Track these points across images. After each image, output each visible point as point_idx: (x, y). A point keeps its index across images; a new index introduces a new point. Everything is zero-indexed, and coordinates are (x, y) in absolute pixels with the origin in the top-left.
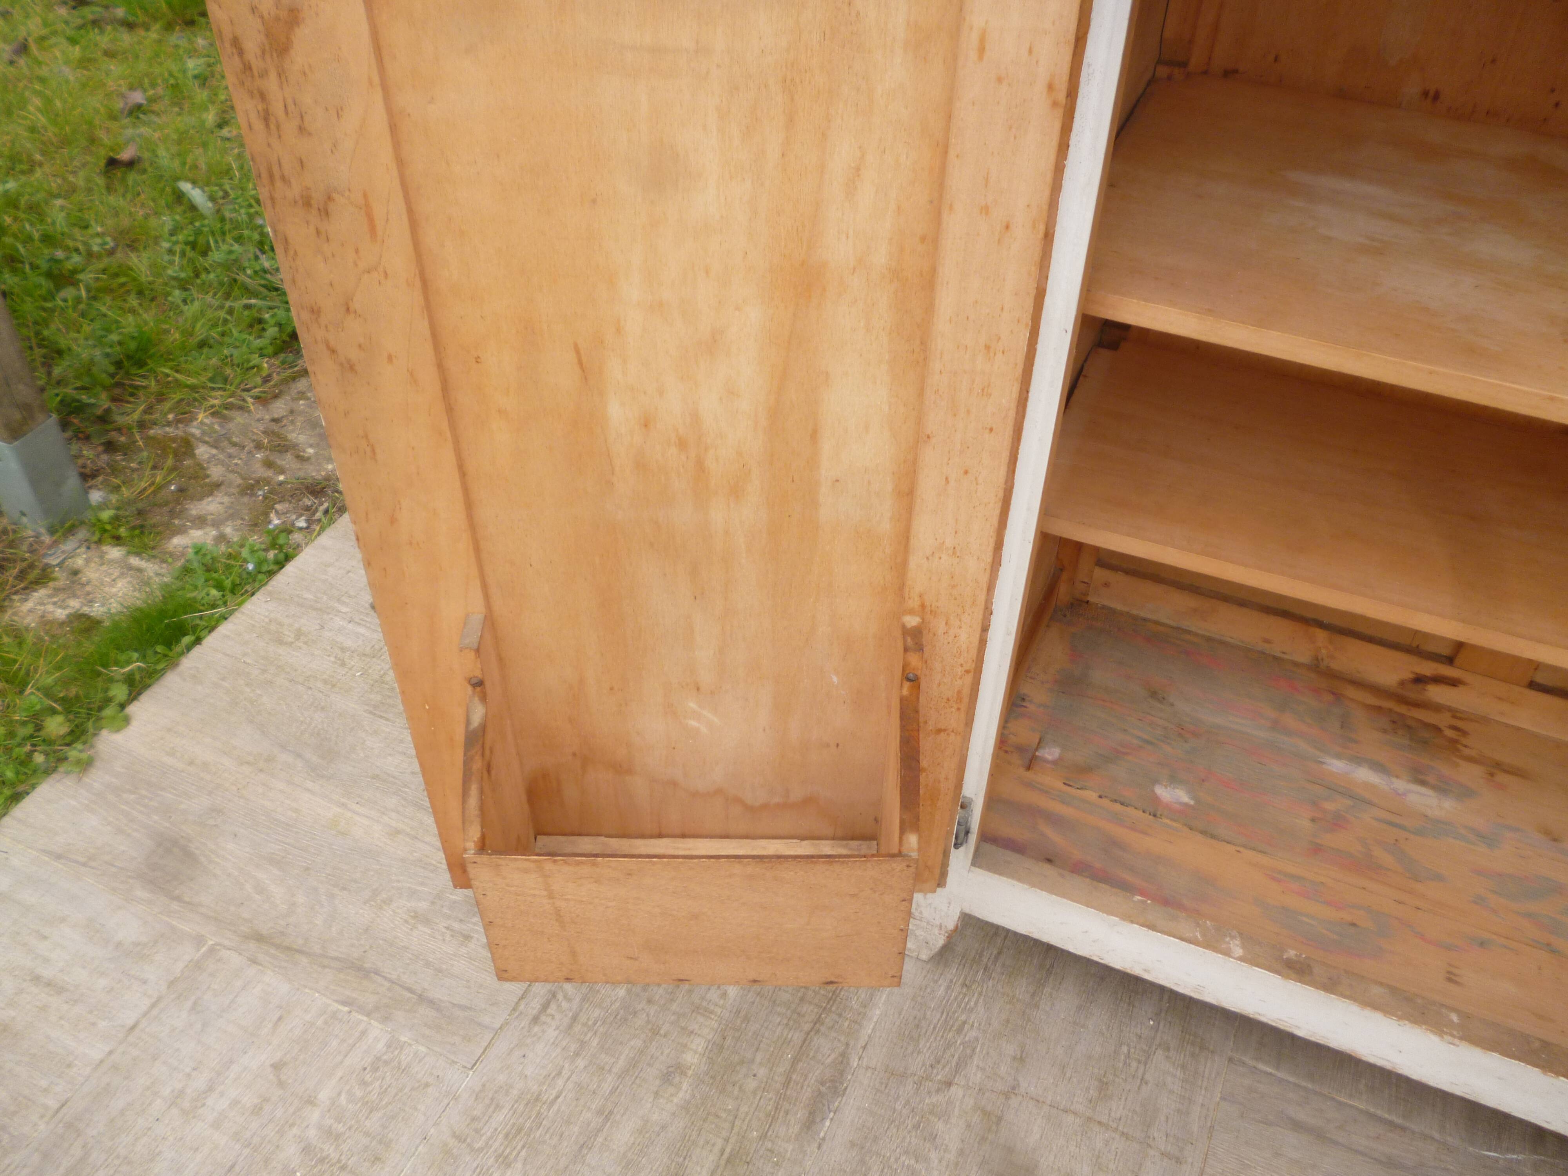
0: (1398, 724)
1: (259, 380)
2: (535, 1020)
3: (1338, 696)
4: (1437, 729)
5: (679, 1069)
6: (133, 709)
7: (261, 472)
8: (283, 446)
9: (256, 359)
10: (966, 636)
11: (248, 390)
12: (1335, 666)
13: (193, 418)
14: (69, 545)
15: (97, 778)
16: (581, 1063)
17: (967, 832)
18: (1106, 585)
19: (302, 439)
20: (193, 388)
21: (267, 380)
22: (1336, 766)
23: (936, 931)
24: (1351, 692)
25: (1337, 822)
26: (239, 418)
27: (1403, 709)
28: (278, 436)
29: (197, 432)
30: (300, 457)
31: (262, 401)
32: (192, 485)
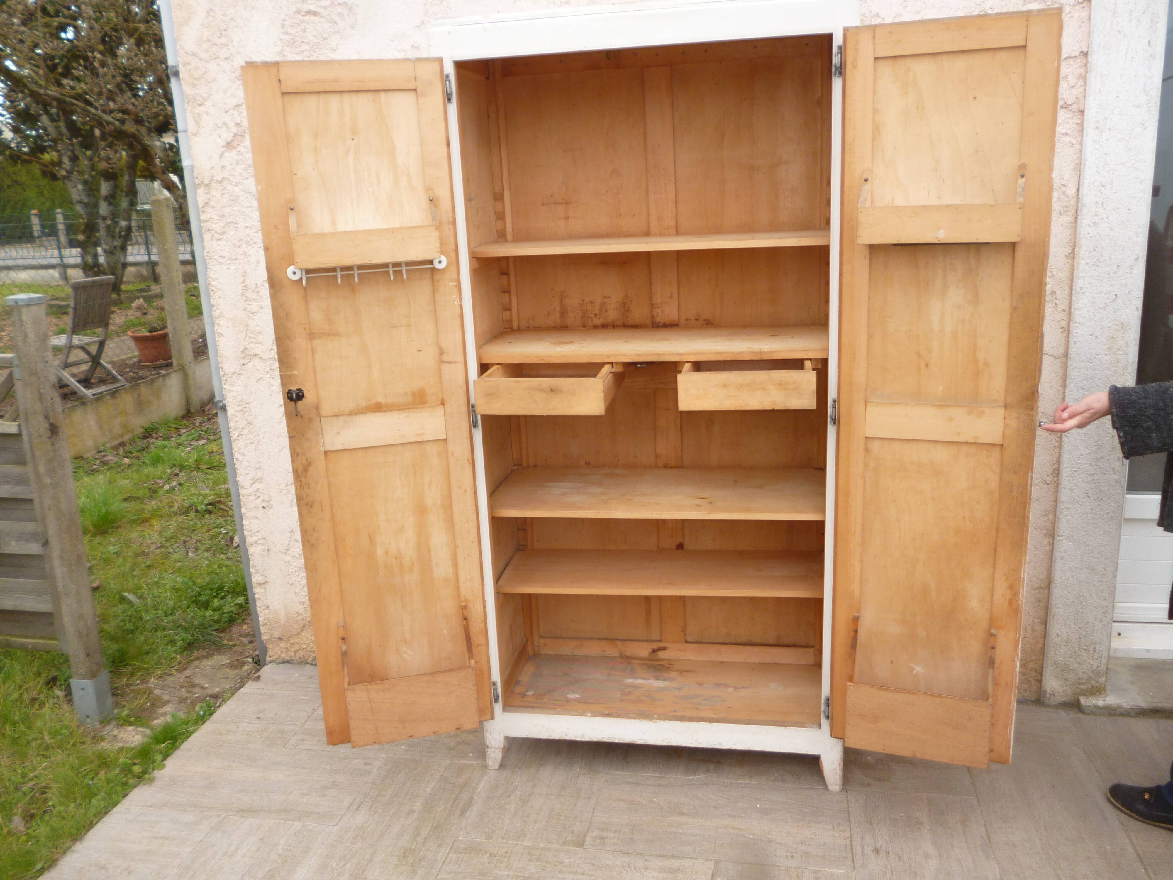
0: (650, 666)
1: (176, 663)
2: (357, 810)
3: (629, 663)
4: (663, 665)
5: (414, 811)
6: (165, 762)
7: (185, 695)
8: (194, 686)
9: (174, 655)
10: (480, 608)
11: (172, 667)
12: (627, 654)
13: (148, 681)
14: (109, 728)
15: (157, 784)
16: (376, 816)
17: (498, 697)
18: (545, 645)
19: (202, 682)
20: (147, 669)
21: (180, 663)
22: (629, 681)
23: (498, 750)
24: (634, 661)
25: (630, 693)
26: (170, 679)
27: (652, 662)
28: (191, 682)
29: (152, 686)
30: (203, 688)
31: (180, 671)
32: (156, 703)
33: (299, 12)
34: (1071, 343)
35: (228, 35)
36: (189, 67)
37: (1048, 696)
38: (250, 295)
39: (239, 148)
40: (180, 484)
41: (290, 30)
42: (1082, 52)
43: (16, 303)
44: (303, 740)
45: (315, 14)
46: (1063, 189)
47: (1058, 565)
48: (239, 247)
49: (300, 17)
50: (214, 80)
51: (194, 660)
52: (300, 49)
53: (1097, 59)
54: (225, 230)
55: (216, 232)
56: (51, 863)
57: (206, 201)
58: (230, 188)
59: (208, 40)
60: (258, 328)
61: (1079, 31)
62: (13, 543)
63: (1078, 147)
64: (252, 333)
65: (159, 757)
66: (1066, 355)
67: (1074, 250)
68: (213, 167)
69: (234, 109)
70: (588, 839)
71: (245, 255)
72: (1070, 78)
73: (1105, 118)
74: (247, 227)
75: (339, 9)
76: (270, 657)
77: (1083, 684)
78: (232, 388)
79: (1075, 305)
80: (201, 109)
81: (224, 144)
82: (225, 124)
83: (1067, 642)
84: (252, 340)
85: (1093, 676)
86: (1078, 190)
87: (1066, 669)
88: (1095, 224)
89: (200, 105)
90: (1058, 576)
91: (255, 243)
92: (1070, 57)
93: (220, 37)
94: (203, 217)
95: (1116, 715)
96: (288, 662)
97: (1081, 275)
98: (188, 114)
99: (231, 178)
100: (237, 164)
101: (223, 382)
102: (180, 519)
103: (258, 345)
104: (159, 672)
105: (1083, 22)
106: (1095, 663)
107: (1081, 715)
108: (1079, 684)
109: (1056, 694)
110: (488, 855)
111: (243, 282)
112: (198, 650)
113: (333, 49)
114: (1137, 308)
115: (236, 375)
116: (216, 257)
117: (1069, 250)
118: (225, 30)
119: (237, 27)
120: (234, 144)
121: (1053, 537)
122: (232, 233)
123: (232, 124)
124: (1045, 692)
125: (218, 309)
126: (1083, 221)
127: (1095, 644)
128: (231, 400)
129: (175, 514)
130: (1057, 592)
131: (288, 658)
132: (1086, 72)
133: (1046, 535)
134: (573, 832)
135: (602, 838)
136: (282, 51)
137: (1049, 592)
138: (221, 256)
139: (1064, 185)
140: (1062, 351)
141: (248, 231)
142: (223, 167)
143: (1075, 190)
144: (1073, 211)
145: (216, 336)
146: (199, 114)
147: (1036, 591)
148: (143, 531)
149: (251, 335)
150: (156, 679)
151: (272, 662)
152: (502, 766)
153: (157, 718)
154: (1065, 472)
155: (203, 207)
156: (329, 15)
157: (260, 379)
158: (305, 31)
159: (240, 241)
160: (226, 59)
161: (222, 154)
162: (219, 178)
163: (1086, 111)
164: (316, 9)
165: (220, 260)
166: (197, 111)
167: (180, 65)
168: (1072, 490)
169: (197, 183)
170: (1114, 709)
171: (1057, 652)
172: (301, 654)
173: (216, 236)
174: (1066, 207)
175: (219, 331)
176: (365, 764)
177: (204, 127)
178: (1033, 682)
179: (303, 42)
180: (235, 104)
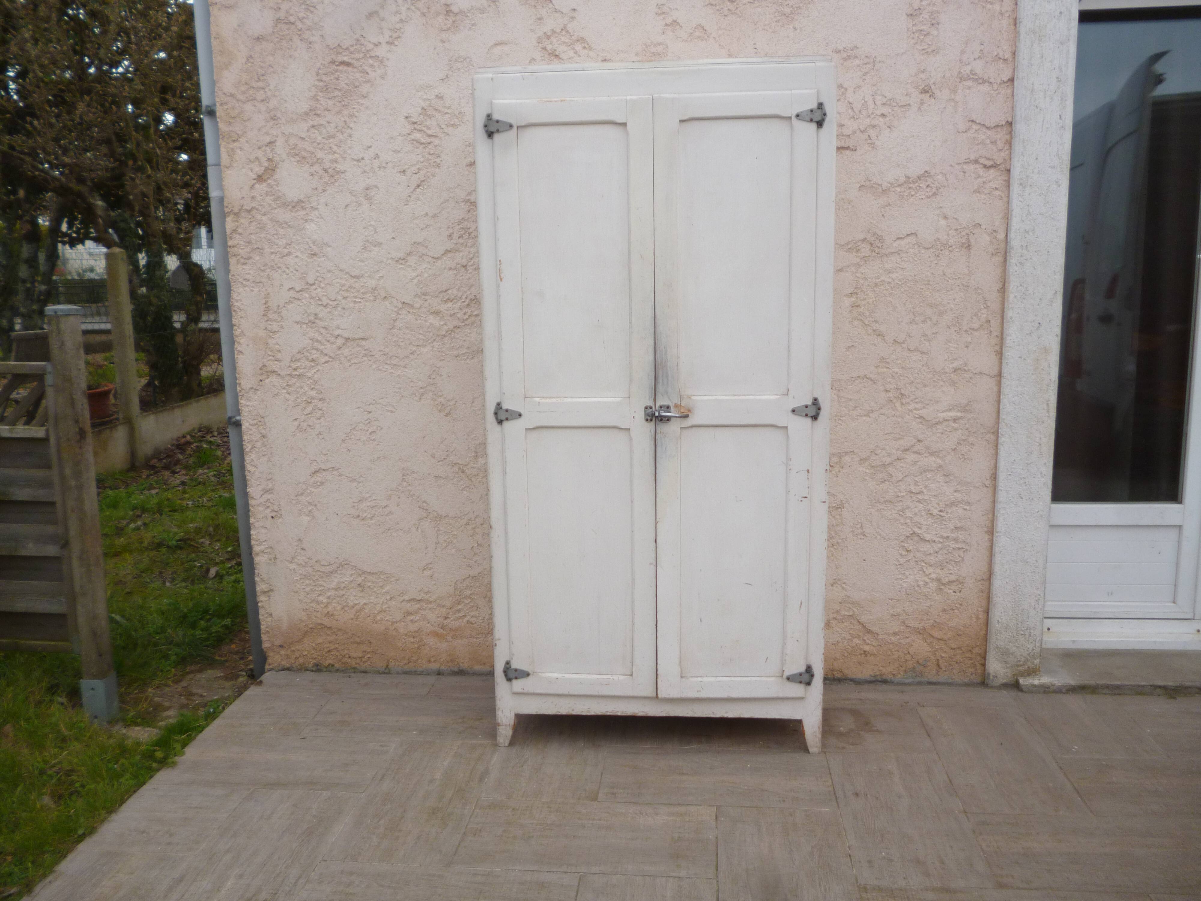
1: (172, 675)
2: (381, 780)
5: (435, 780)
6: (184, 750)
7: (186, 702)
8: (192, 694)
9: (168, 668)
11: (169, 678)
13: (146, 691)
14: (117, 727)
15: (180, 767)
19: (199, 691)
20: (144, 680)
21: (175, 675)
23: (508, 728)
26: (168, 689)
28: (189, 692)
29: (151, 694)
30: (201, 696)
31: (177, 682)
32: (158, 708)
33: (333, 62)
34: (1004, 364)
35: (265, 80)
36: (226, 107)
37: (991, 678)
38: (271, 316)
39: (269, 181)
40: (145, 524)
41: (324, 78)
42: (1007, 122)
43: (56, 312)
44: (317, 730)
45: (348, 64)
46: (995, 234)
47: (997, 558)
48: (264, 271)
49: (334, 67)
50: (249, 119)
51: (188, 673)
52: (332, 95)
53: (1020, 128)
54: (251, 255)
55: (242, 257)
56: (91, 831)
57: (234, 228)
58: (258, 217)
59: (246, 84)
60: (277, 346)
61: (1004, 105)
62: (30, 545)
63: (1005, 199)
64: (272, 351)
65: (178, 746)
66: (1000, 375)
67: (1004, 285)
68: (243, 198)
69: (266, 146)
70: (600, 795)
71: (269, 278)
72: (999, 143)
73: (1028, 176)
74: (272, 253)
75: (371, 62)
76: (270, 665)
77: (1021, 666)
78: (248, 403)
79: (1006, 332)
80: (235, 144)
81: (255, 177)
82: (257, 158)
83: (1006, 628)
84: (270, 358)
85: (1029, 658)
86: (1007, 236)
87: (1005, 653)
88: (1021, 263)
89: (234, 141)
90: (997, 569)
91: (279, 268)
92: (998, 126)
93: (257, 81)
94: (230, 243)
95: (1049, 692)
96: (288, 669)
97: (1010, 306)
98: (223, 149)
99: (260, 208)
100: (267, 195)
101: (240, 398)
102: (153, 553)
103: (276, 362)
104: (157, 683)
105: (1008, 98)
106: (1031, 647)
107: (1020, 694)
108: (1018, 666)
109: (999, 676)
110: (511, 809)
111: (265, 304)
112: (191, 664)
113: (363, 96)
114: (1057, 335)
115: (253, 390)
116: (241, 280)
117: (1000, 285)
118: (263, 75)
119: (274, 72)
120: (265, 177)
121: (993, 534)
122: (258, 258)
123: (264, 160)
124: (989, 674)
125: (239, 329)
126: (1012, 261)
127: (1030, 629)
128: (246, 414)
129: (147, 549)
130: (998, 583)
131: (288, 665)
132: (1011, 138)
133: (986, 532)
134: (585, 790)
135: (613, 794)
136: (316, 95)
137: (990, 584)
138: (245, 279)
139: (995, 231)
140: (995, 371)
141: (273, 256)
142: (253, 198)
143: (1004, 235)
144: (1003, 253)
145: (236, 353)
146: (232, 149)
147: (979, 583)
148: (116, 563)
149: (270, 353)
150: (154, 689)
151: (272, 669)
152: (512, 743)
153: (162, 720)
154: (1002, 476)
155: (231, 234)
156: (361, 66)
157: (276, 395)
158: (338, 79)
159: (264, 266)
160: (262, 101)
161: (253, 186)
162: (248, 207)
163: (1012, 170)
164: (350, 61)
165: (244, 282)
166: (231, 146)
167: (218, 105)
168: (1007, 492)
169: (226, 211)
170: (1048, 687)
171: (999, 638)
172: (301, 660)
173: (242, 261)
174: (997, 249)
175: (239, 348)
176: (381, 746)
177: (237, 161)
178: (979, 667)
179: (335, 89)
180: (268, 141)
